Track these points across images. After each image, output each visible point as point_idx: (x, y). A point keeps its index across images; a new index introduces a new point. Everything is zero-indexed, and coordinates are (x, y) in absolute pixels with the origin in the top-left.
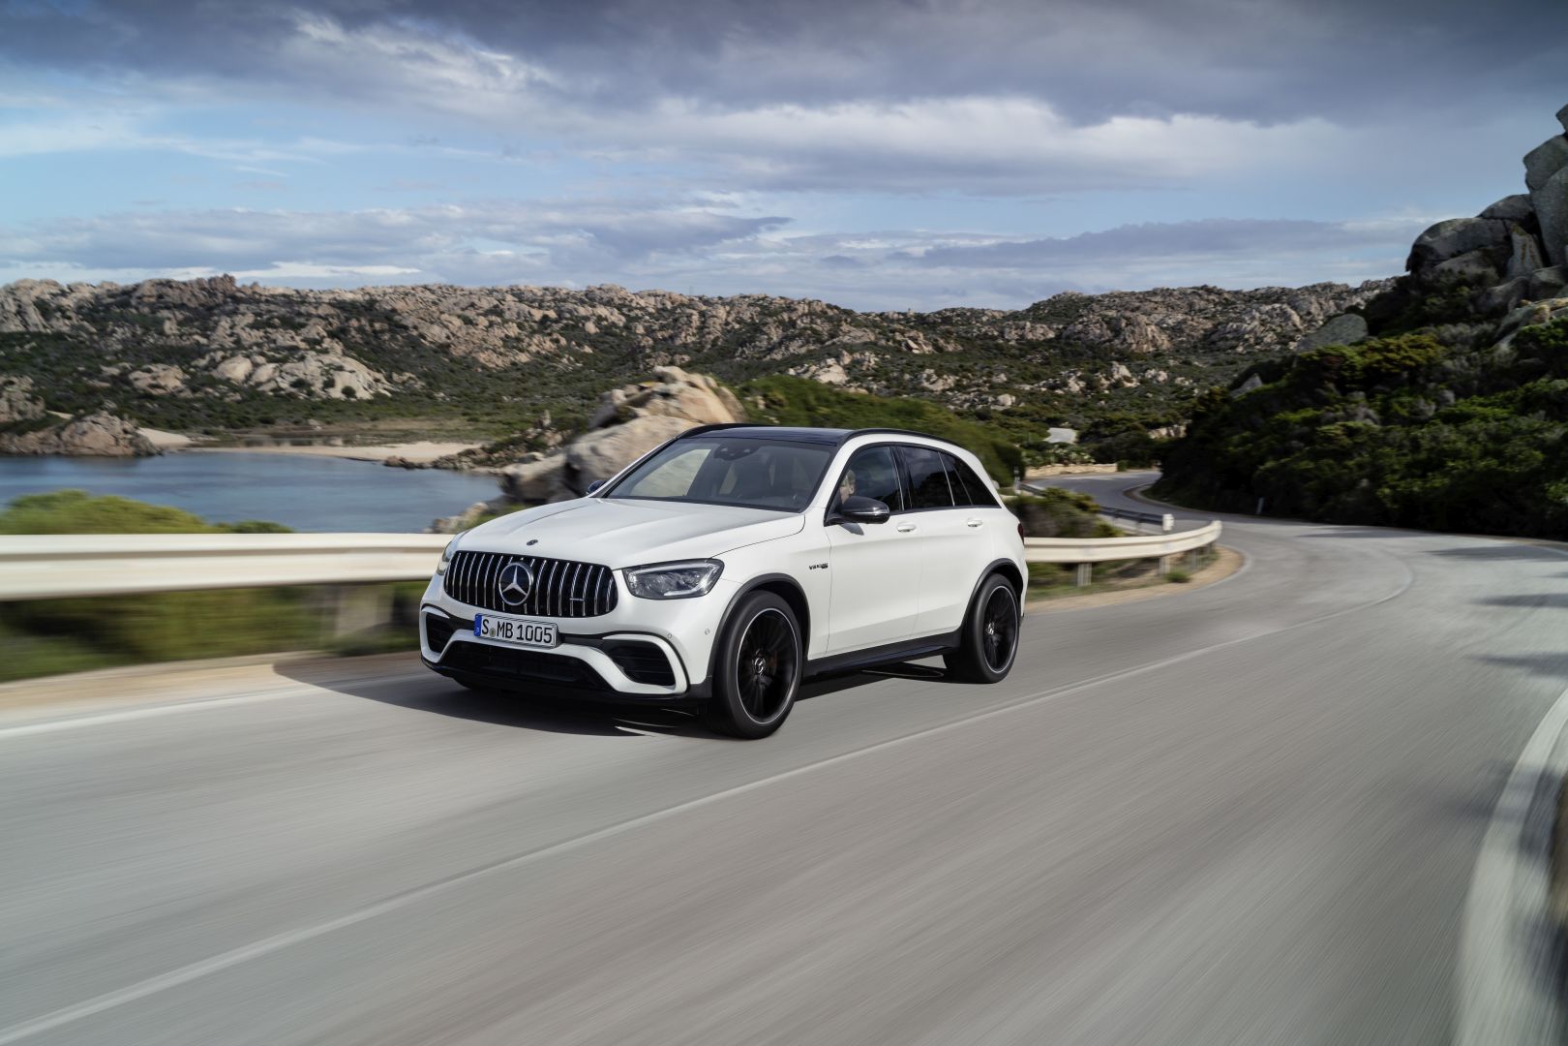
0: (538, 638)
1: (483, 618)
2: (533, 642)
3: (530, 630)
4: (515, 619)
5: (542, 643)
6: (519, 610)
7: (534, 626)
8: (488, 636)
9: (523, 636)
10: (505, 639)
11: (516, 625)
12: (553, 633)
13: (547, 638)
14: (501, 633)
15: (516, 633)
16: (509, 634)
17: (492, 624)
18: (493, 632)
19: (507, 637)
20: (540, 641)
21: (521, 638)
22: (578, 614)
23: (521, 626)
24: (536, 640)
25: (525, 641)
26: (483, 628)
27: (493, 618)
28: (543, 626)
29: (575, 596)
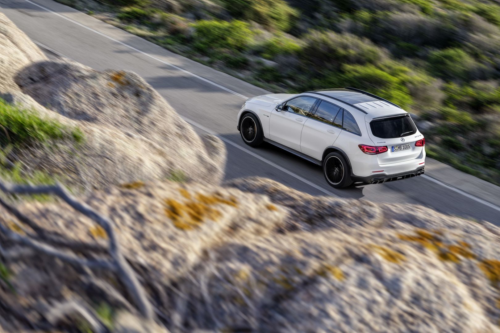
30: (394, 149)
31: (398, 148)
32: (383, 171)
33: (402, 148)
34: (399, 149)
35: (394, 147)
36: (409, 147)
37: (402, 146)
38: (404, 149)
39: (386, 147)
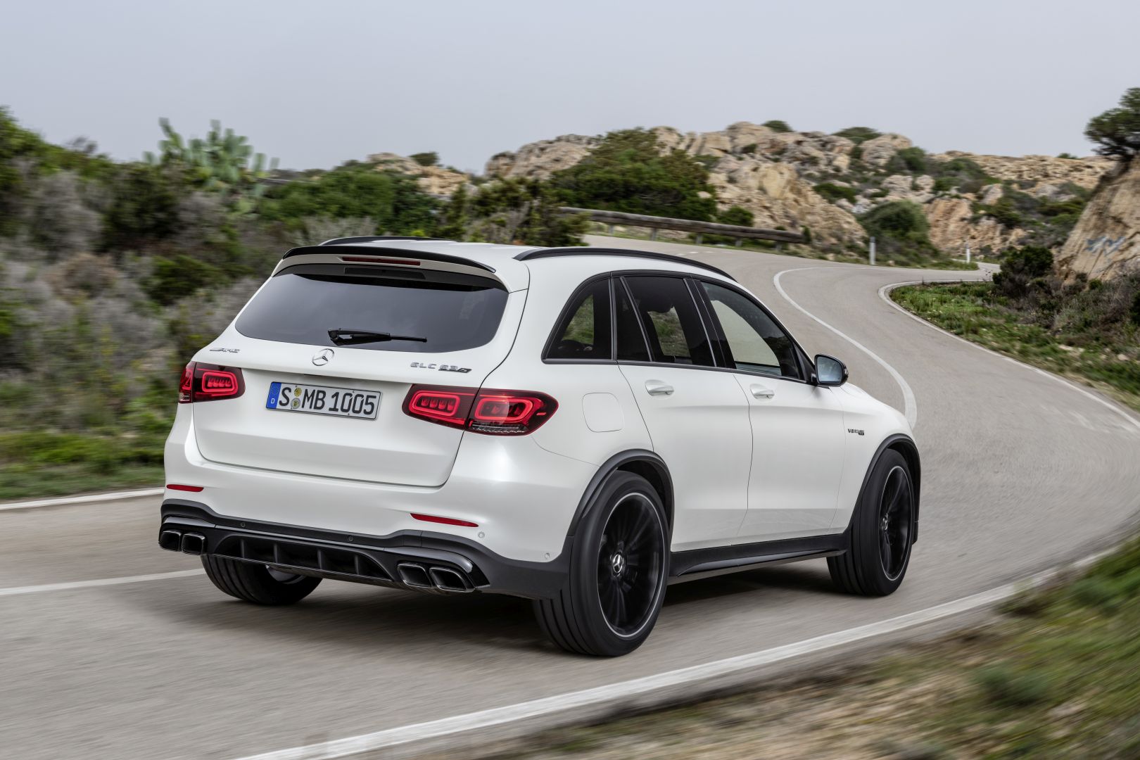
30: (281, 398)
31: (301, 397)
32: (198, 489)
33: (329, 402)
34: (307, 404)
35: (283, 387)
36: (368, 408)
37: (330, 393)
38: (335, 409)
39: (236, 371)
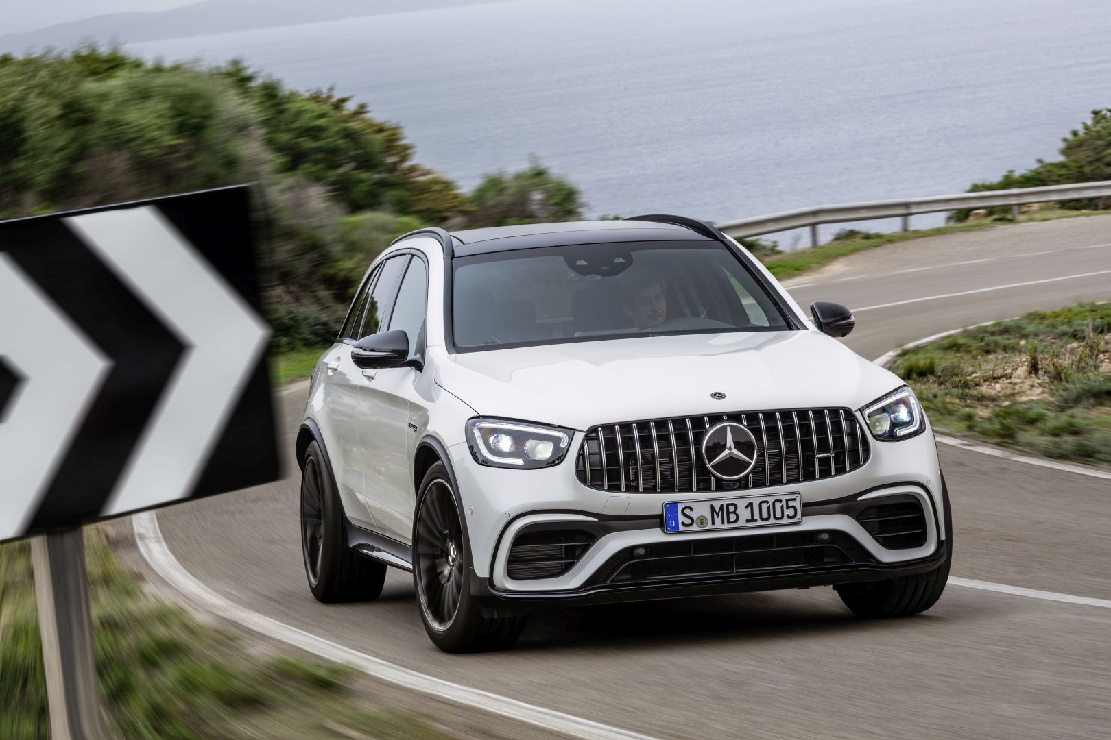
0: (778, 514)
1: (680, 507)
2: (772, 521)
3: (765, 506)
4: (740, 497)
5: (786, 520)
6: (743, 484)
7: (771, 500)
8: (695, 527)
9: (756, 516)
10: (726, 526)
11: (742, 504)
12: (797, 504)
13: (791, 512)
14: (718, 520)
15: (744, 514)
16: (733, 517)
17: (702, 511)
18: (702, 520)
19: (729, 522)
20: (781, 518)
21: (753, 520)
22: (825, 474)
23: (751, 505)
24: (776, 518)
25: (760, 523)
26: (681, 518)
27: (700, 503)
28: (784, 498)
29: (820, 451)
